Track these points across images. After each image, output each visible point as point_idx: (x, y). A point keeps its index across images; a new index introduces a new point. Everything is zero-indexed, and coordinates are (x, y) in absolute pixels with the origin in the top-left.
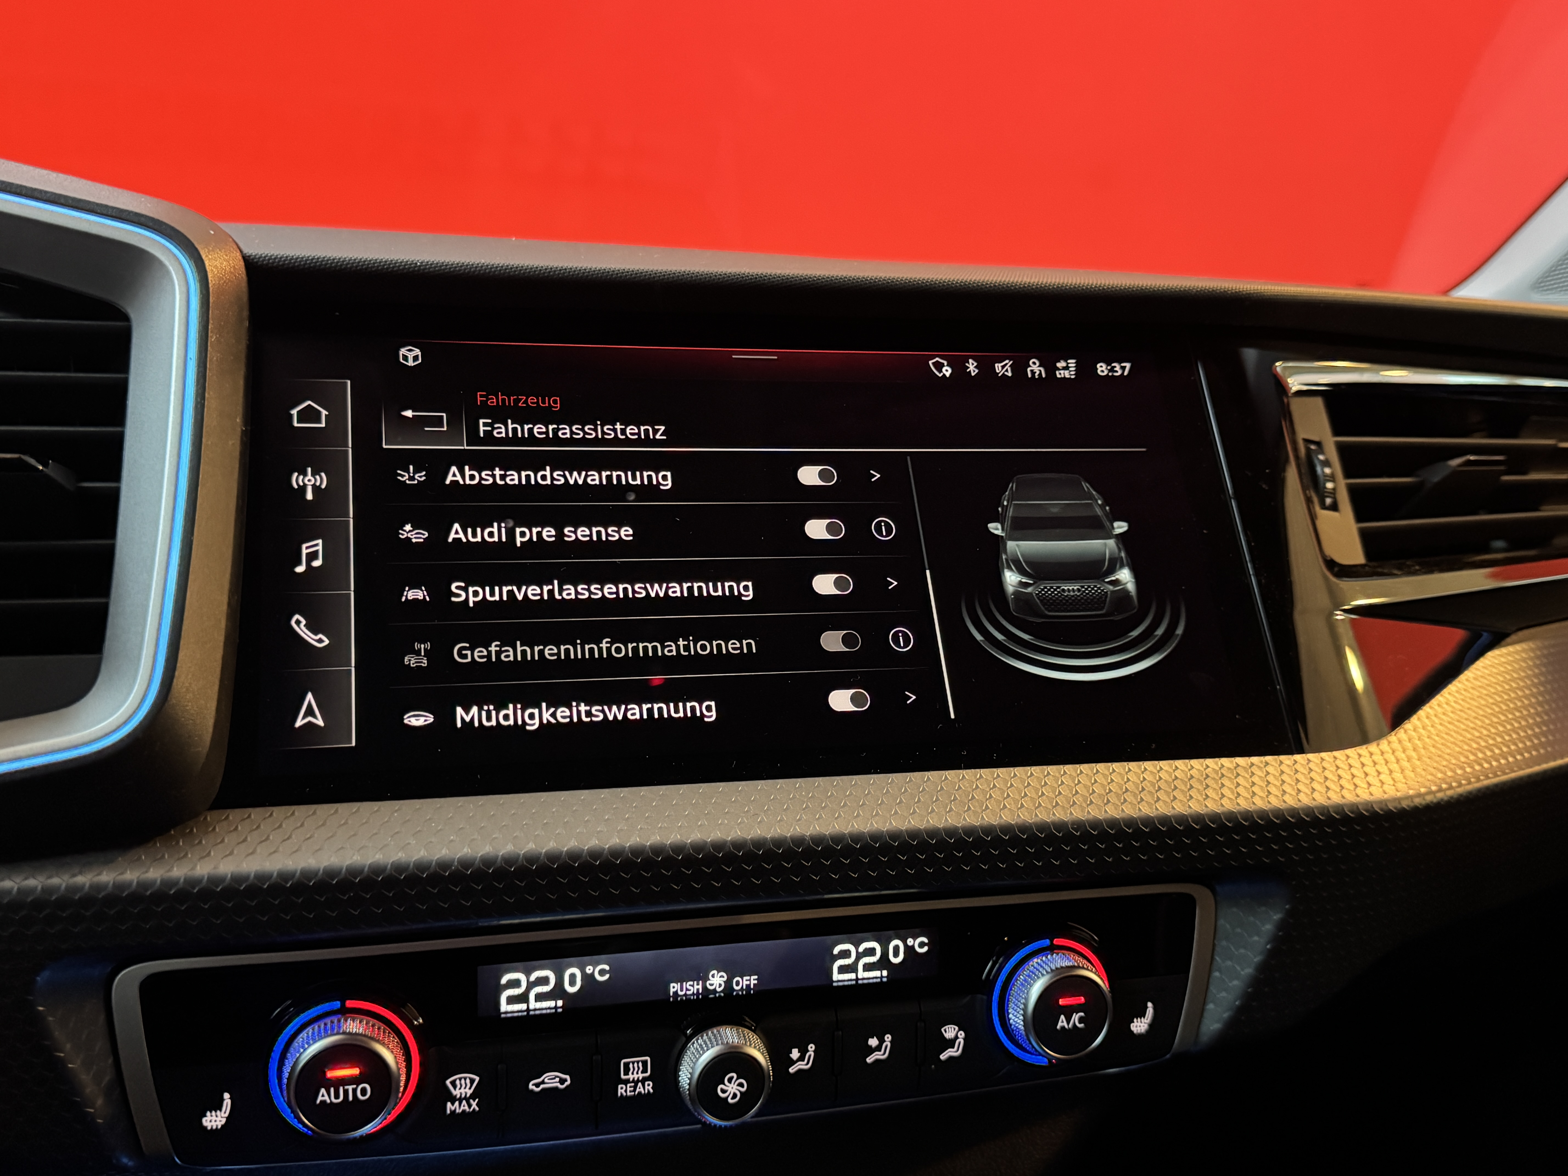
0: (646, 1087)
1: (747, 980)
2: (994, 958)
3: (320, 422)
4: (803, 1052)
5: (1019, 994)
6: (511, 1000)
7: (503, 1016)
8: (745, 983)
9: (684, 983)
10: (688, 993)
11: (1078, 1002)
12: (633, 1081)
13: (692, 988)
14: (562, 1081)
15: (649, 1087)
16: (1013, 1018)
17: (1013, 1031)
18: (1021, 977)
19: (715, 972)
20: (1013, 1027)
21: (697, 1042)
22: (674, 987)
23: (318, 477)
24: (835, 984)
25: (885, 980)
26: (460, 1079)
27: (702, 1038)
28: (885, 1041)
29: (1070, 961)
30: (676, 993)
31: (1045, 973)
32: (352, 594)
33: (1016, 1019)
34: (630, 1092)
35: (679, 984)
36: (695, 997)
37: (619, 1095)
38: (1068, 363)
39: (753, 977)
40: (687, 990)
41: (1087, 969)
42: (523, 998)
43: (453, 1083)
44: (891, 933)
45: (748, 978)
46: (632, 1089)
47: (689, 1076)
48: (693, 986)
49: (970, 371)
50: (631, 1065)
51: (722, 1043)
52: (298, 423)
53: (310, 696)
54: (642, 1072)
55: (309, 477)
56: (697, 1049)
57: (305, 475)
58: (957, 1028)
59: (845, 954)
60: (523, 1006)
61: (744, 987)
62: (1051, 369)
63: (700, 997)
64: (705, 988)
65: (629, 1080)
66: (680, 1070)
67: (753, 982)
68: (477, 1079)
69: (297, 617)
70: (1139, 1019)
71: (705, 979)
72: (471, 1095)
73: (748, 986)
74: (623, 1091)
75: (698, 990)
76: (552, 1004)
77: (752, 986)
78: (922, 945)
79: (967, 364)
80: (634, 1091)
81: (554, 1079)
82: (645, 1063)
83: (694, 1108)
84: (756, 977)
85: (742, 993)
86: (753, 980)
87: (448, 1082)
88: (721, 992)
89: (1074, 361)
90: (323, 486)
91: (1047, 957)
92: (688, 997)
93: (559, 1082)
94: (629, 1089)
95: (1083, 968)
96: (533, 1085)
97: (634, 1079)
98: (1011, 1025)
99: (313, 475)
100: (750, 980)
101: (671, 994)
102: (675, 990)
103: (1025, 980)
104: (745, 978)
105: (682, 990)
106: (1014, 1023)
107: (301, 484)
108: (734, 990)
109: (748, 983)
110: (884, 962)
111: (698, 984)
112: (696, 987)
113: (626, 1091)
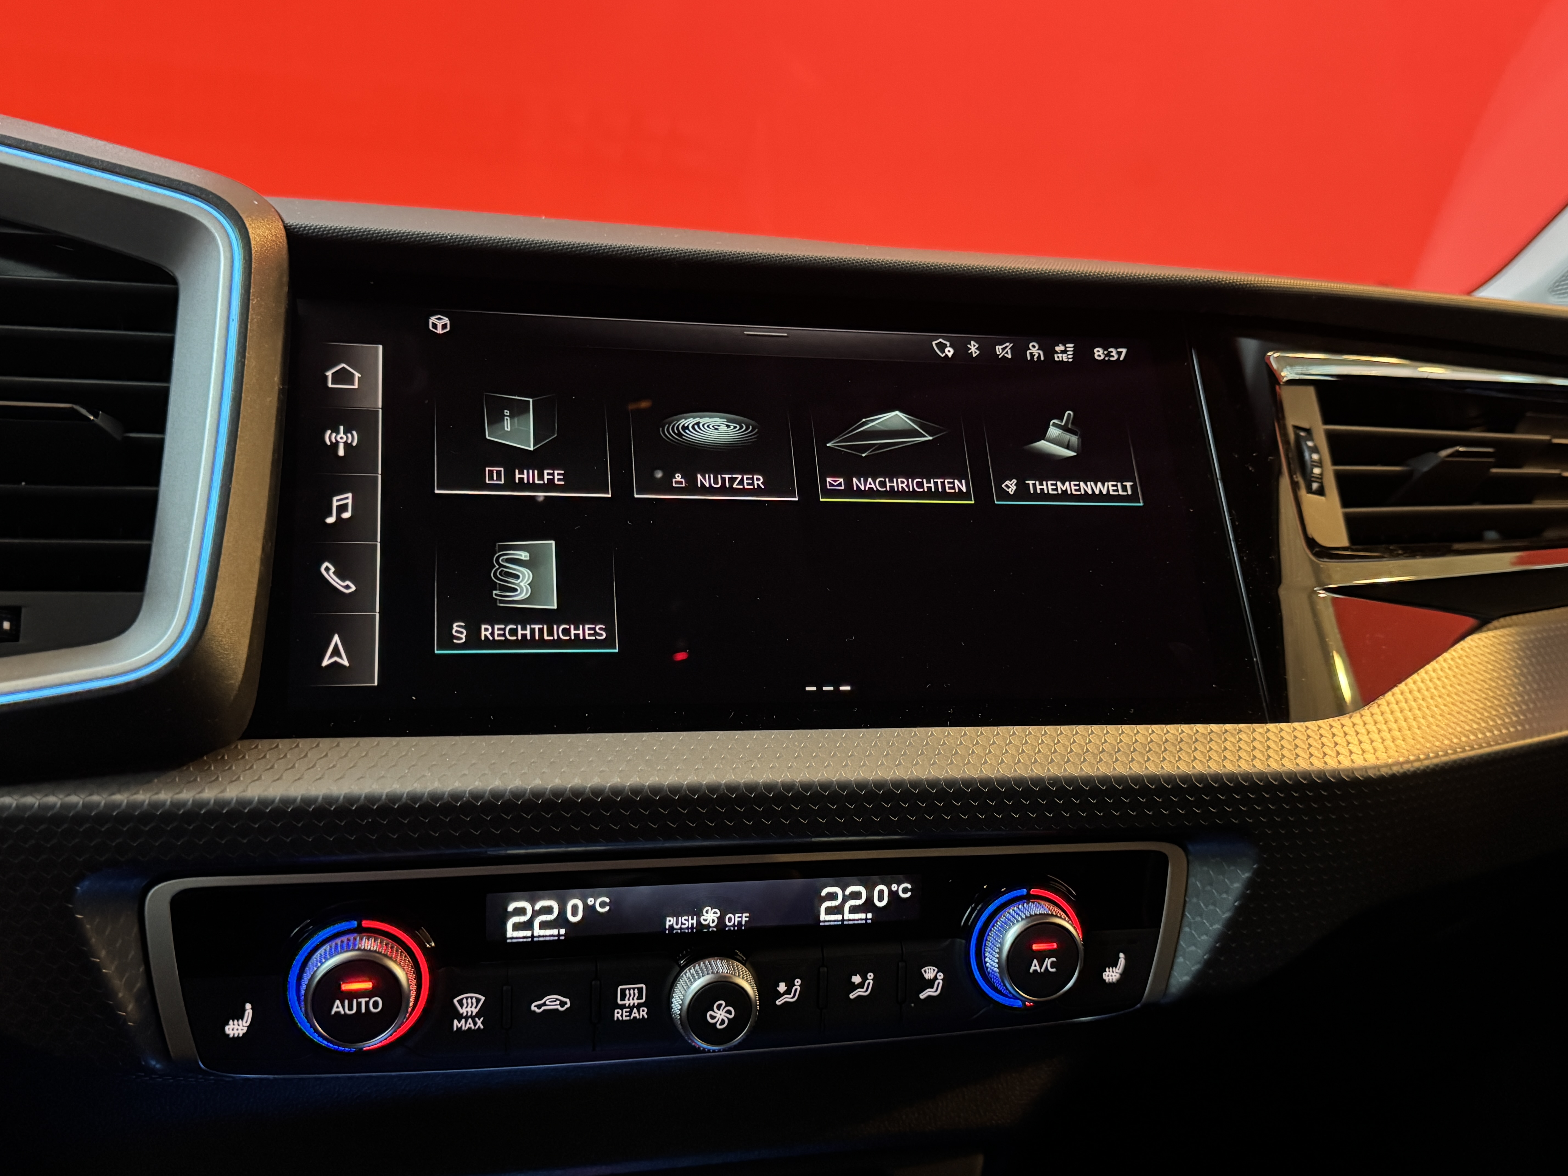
0: (641, 1013)
1: (738, 917)
2: (973, 905)
3: (353, 384)
4: (790, 986)
5: (995, 939)
6: (517, 927)
7: (509, 941)
8: (737, 919)
9: (680, 918)
10: (683, 926)
11: (1051, 947)
12: (629, 1007)
13: (687, 922)
14: (562, 1004)
15: (644, 1013)
16: (989, 961)
17: (989, 973)
18: (998, 923)
19: (709, 908)
20: (989, 969)
21: (689, 971)
22: (670, 921)
23: (349, 435)
24: (822, 924)
25: (869, 921)
26: (467, 998)
27: (694, 968)
28: (868, 979)
29: (1045, 910)
30: (671, 927)
31: (1020, 919)
32: (379, 545)
33: (992, 963)
34: (626, 1016)
35: (675, 918)
36: (690, 931)
37: (616, 1019)
38: (1066, 348)
39: (744, 915)
40: (682, 924)
41: (1060, 917)
42: (528, 925)
43: (460, 1002)
44: (876, 878)
45: (740, 915)
46: (628, 1014)
47: (681, 1002)
48: (688, 920)
49: (972, 352)
50: (627, 992)
51: (712, 973)
52: (332, 383)
53: (336, 638)
54: (637, 999)
55: (342, 434)
56: (689, 978)
57: (338, 432)
58: (936, 970)
59: (832, 896)
60: (528, 933)
61: (736, 924)
62: (1049, 352)
63: (695, 930)
64: (699, 922)
65: (625, 1005)
66: (673, 997)
67: (744, 919)
68: (483, 998)
69: (326, 564)
70: (1111, 968)
71: (699, 914)
72: (477, 1013)
73: (740, 923)
74: (619, 1015)
75: (692, 924)
76: (555, 932)
77: (743, 923)
78: (905, 890)
79: (969, 346)
80: (630, 1016)
81: (555, 1001)
82: (640, 990)
83: (685, 1032)
84: (748, 915)
85: (734, 928)
86: (745, 917)
87: (455, 1001)
88: (714, 927)
89: (1072, 345)
90: (354, 444)
91: (1023, 906)
92: (683, 930)
93: (560, 1005)
94: (625, 1014)
95: (1056, 916)
96: (535, 1006)
97: (629, 1004)
98: (987, 968)
99: (345, 433)
100: (741, 917)
101: (667, 927)
102: (671, 923)
103: (1002, 926)
104: (737, 915)
105: (677, 924)
106: (990, 966)
107: (334, 441)
108: (727, 926)
109: (740, 919)
110: (868, 906)
111: (692, 919)
112: (691, 921)
113: (622, 1016)
